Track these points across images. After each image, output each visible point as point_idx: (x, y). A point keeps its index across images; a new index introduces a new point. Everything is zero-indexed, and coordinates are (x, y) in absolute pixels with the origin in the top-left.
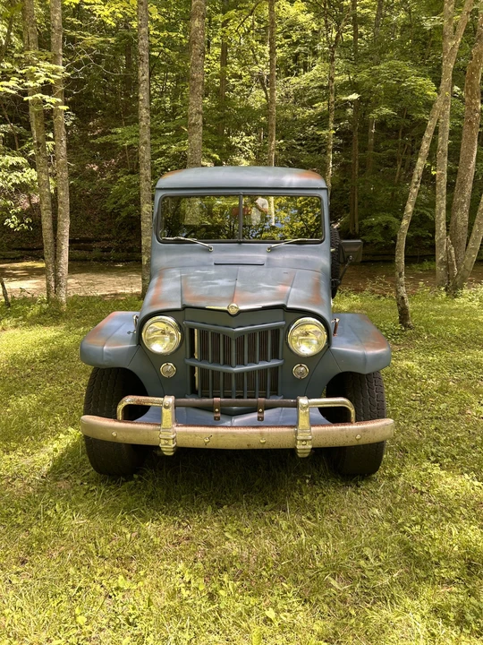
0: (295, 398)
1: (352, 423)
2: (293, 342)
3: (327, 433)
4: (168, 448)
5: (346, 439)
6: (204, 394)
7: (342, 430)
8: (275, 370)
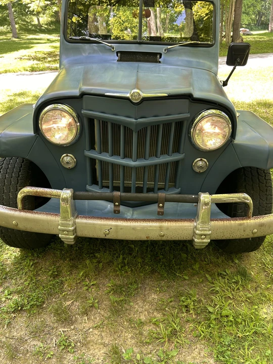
0: (197, 194)
1: (249, 218)
2: (196, 135)
3: (225, 228)
4: (68, 238)
5: (242, 233)
6: (105, 184)
7: (240, 225)
8: (176, 163)
